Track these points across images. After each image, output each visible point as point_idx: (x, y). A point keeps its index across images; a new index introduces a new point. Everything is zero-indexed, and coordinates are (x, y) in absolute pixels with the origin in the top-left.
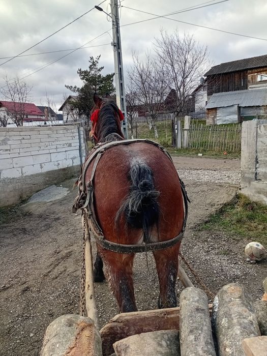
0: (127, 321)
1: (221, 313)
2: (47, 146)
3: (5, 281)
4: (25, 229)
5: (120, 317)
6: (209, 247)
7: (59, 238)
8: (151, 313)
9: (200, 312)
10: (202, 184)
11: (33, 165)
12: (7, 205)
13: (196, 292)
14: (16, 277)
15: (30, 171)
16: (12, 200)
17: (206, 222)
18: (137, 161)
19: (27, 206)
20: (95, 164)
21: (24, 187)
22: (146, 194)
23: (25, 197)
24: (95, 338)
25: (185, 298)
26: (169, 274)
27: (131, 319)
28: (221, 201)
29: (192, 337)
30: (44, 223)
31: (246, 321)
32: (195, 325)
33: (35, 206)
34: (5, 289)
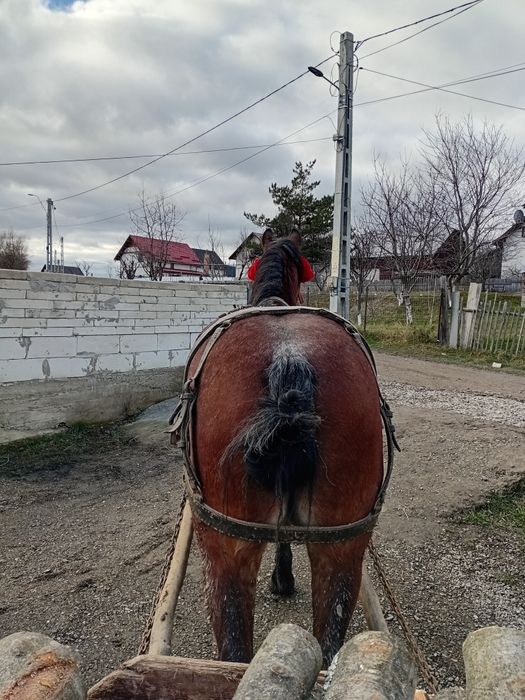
0: (156, 672)
1: (331, 695)
2: (185, 320)
3: (55, 563)
4: (118, 469)
5: (142, 661)
6: (476, 562)
8: (209, 666)
9: (277, 683)
10: (484, 426)
11: (156, 352)
12: (100, 419)
13: (295, 636)
14: (76, 557)
15: (148, 362)
16: (110, 413)
17: (479, 508)
19: (131, 427)
20: (208, 348)
21: (135, 390)
22: (290, 419)
23: (133, 409)
24: (61, 692)
26: (333, 601)
27: (163, 671)
28: (520, 467)
30: (156, 463)
33: (146, 428)
34: (50, 576)
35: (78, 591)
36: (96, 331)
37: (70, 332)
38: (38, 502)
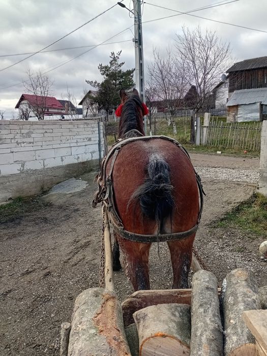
1: (229, 292)
2: (68, 140)
3: (28, 266)
4: (46, 218)
5: (139, 293)
6: (224, 244)
7: (78, 228)
8: (166, 292)
9: (209, 291)
11: (54, 158)
12: (29, 195)
13: (207, 274)
14: (38, 262)
15: (51, 163)
16: (34, 191)
17: (222, 220)
18: (155, 157)
19: (47, 197)
21: (46, 178)
22: (159, 186)
23: (46, 188)
24: (117, 308)
25: (197, 279)
26: (183, 265)
27: (148, 296)
28: (238, 199)
29: (202, 310)
30: (64, 214)
31: (249, 299)
32: (204, 300)
33: (55, 197)
34: (28, 273)
35: (44, 278)
36: (22, 149)
37: (9, 151)
38: (10, 238)
